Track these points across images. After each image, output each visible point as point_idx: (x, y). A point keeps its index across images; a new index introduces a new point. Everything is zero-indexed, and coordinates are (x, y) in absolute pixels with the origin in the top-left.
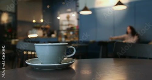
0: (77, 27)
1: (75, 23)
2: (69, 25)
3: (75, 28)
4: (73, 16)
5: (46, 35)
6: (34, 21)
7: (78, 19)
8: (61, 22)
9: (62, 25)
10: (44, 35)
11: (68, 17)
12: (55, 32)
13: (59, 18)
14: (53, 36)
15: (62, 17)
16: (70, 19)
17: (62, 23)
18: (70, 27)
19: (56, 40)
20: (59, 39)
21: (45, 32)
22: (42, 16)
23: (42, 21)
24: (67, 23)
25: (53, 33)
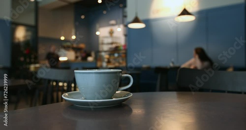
0: (125, 46)
1: (122, 41)
2: (112, 43)
3: (122, 48)
4: (119, 30)
5: (80, 58)
6: (63, 38)
7: (126, 35)
8: (100, 40)
9: (103, 44)
10: (77, 57)
11: (111, 33)
12: (93, 54)
13: (98, 33)
14: (90, 59)
15: (102, 32)
16: (115, 35)
17: (102, 41)
18: (114, 46)
19: (94, 66)
20: (99, 64)
21: (78, 54)
22: (73, 31)
23: (74, 37)
24: (110, 40)
25: (89, 55)
